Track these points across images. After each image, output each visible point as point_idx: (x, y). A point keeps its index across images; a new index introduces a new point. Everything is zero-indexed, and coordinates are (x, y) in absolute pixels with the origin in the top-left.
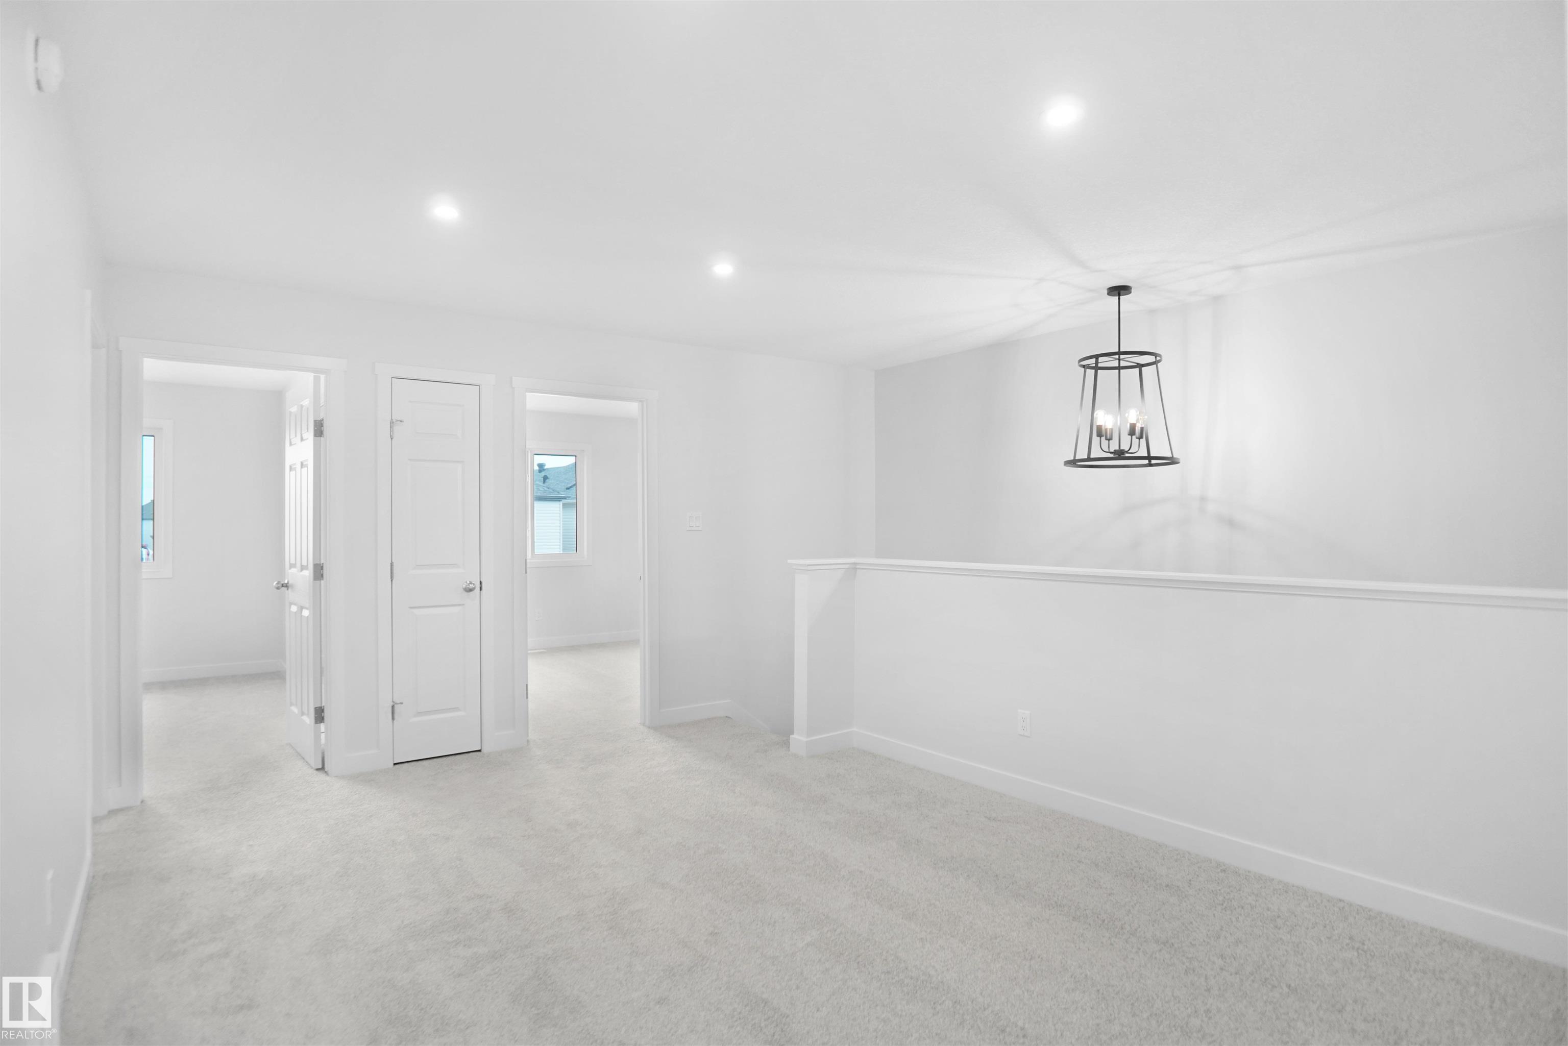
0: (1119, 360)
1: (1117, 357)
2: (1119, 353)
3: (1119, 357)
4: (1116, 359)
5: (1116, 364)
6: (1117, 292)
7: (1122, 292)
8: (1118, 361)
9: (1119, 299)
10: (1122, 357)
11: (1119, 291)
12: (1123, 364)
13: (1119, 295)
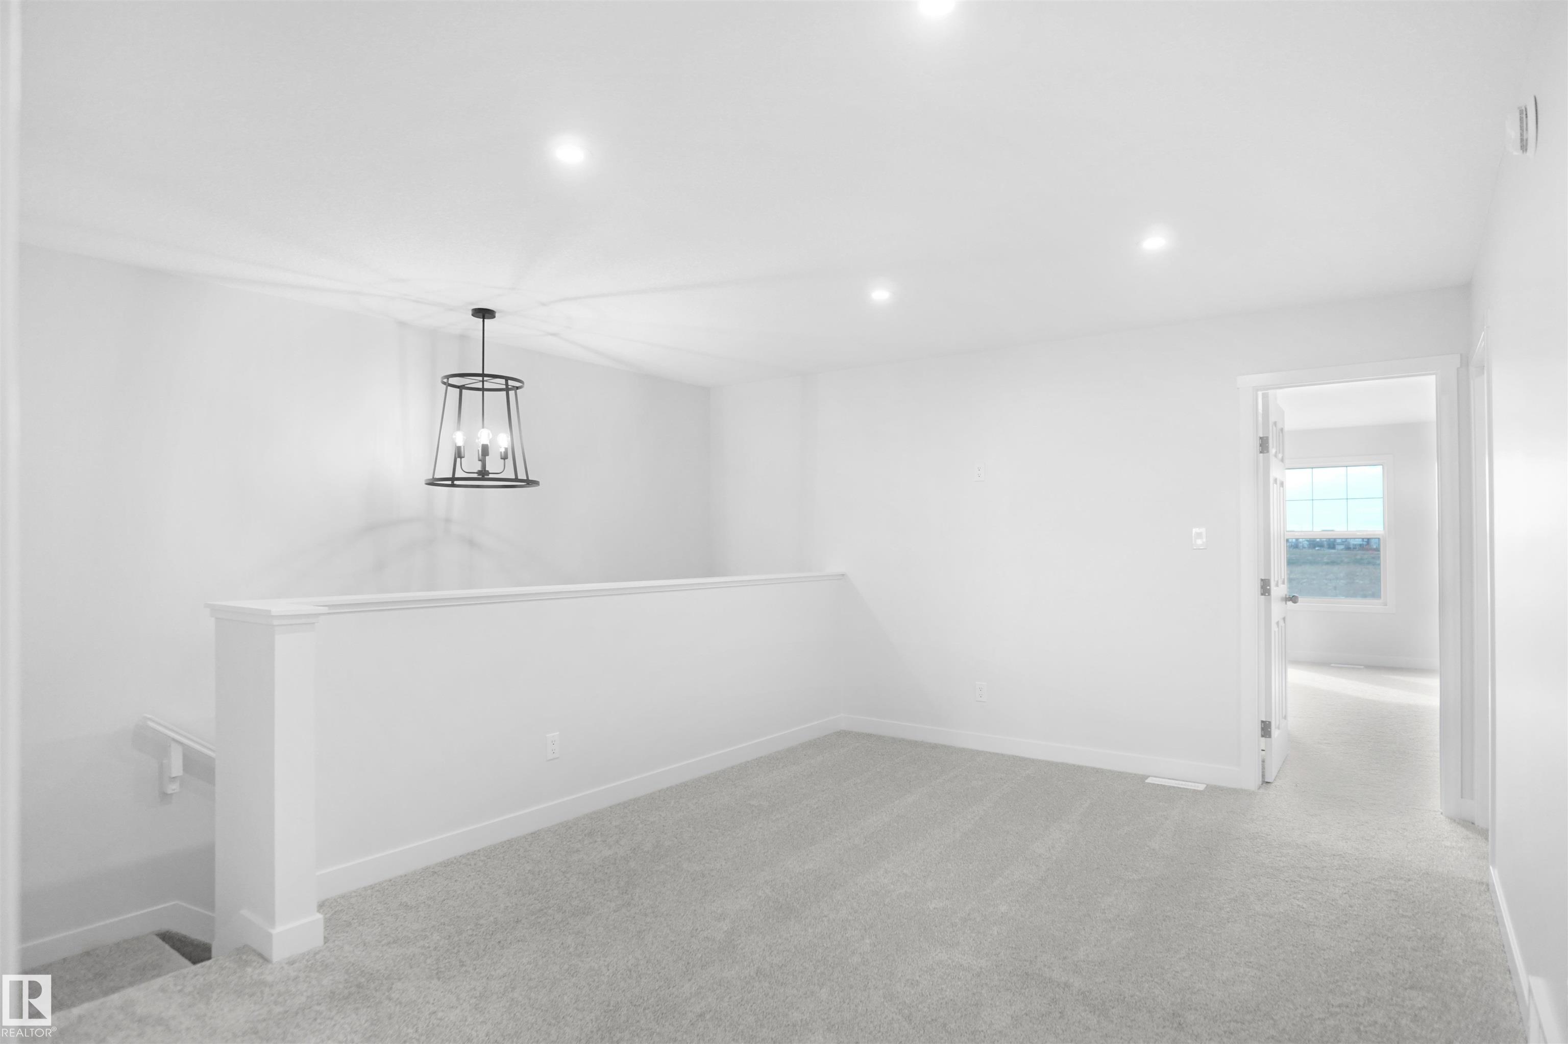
0: (483, 381)
1: (481, 378)
2: (483, 375)
3: (483, 379)
4: (480, 381)
5: (480, 385)
6: (481, 315)
7: (486, 315)
8: (481, 383)
9: (483, 321)
10: (485, 378)
11: (484, 313)
12: (487, 385)
13: (484, 318)
